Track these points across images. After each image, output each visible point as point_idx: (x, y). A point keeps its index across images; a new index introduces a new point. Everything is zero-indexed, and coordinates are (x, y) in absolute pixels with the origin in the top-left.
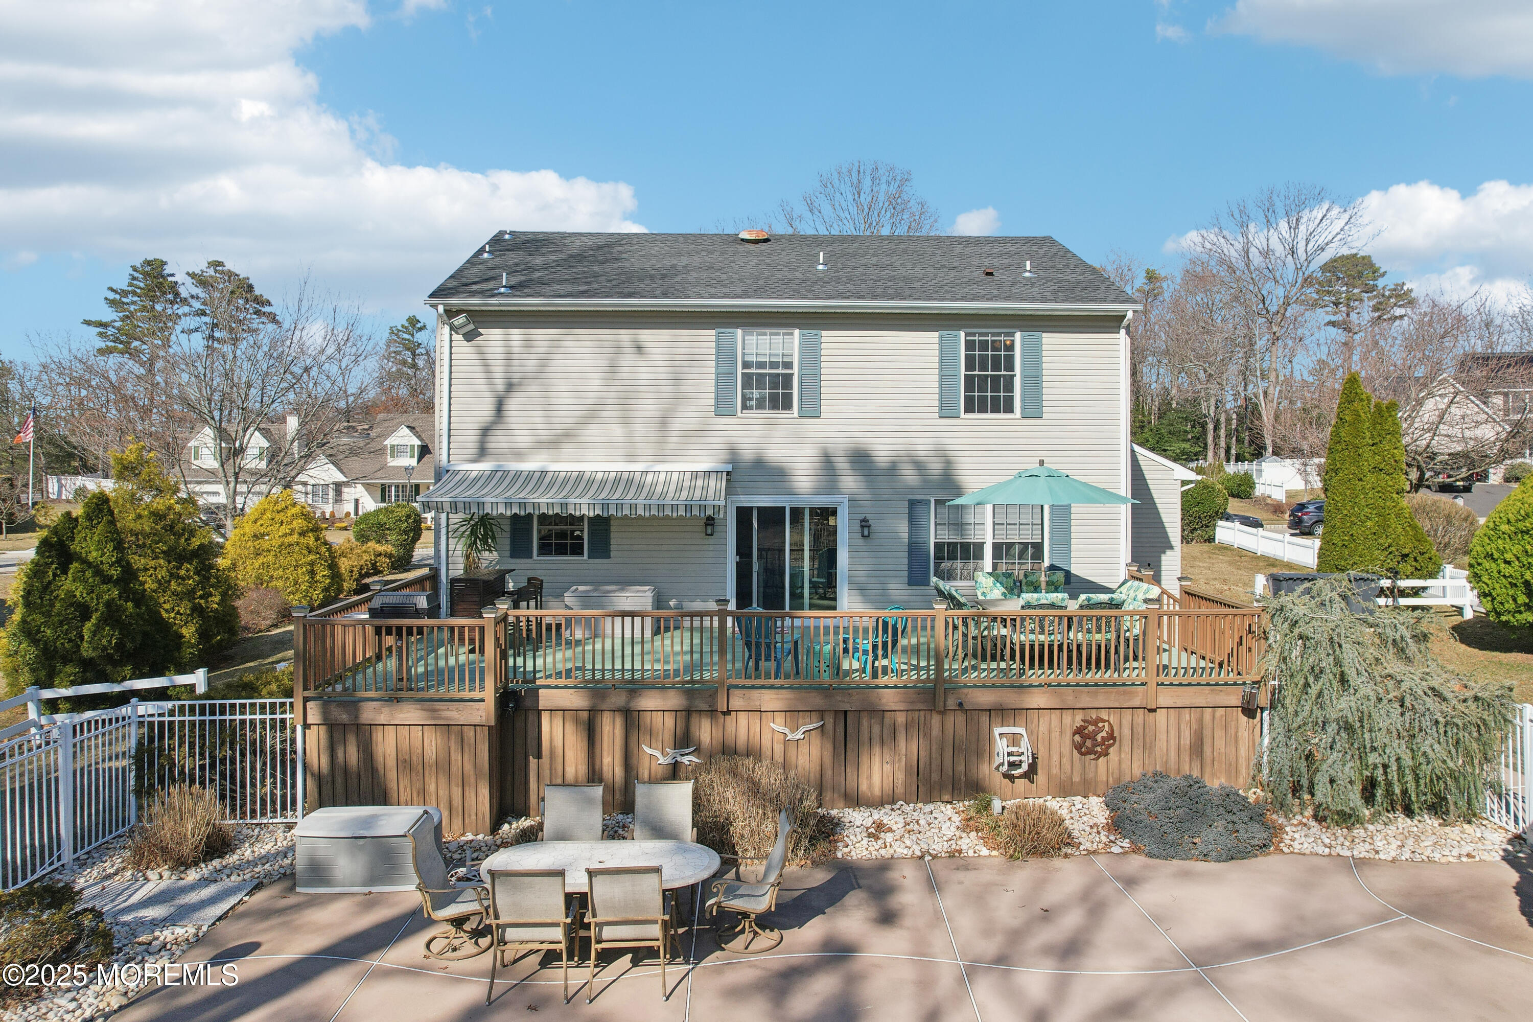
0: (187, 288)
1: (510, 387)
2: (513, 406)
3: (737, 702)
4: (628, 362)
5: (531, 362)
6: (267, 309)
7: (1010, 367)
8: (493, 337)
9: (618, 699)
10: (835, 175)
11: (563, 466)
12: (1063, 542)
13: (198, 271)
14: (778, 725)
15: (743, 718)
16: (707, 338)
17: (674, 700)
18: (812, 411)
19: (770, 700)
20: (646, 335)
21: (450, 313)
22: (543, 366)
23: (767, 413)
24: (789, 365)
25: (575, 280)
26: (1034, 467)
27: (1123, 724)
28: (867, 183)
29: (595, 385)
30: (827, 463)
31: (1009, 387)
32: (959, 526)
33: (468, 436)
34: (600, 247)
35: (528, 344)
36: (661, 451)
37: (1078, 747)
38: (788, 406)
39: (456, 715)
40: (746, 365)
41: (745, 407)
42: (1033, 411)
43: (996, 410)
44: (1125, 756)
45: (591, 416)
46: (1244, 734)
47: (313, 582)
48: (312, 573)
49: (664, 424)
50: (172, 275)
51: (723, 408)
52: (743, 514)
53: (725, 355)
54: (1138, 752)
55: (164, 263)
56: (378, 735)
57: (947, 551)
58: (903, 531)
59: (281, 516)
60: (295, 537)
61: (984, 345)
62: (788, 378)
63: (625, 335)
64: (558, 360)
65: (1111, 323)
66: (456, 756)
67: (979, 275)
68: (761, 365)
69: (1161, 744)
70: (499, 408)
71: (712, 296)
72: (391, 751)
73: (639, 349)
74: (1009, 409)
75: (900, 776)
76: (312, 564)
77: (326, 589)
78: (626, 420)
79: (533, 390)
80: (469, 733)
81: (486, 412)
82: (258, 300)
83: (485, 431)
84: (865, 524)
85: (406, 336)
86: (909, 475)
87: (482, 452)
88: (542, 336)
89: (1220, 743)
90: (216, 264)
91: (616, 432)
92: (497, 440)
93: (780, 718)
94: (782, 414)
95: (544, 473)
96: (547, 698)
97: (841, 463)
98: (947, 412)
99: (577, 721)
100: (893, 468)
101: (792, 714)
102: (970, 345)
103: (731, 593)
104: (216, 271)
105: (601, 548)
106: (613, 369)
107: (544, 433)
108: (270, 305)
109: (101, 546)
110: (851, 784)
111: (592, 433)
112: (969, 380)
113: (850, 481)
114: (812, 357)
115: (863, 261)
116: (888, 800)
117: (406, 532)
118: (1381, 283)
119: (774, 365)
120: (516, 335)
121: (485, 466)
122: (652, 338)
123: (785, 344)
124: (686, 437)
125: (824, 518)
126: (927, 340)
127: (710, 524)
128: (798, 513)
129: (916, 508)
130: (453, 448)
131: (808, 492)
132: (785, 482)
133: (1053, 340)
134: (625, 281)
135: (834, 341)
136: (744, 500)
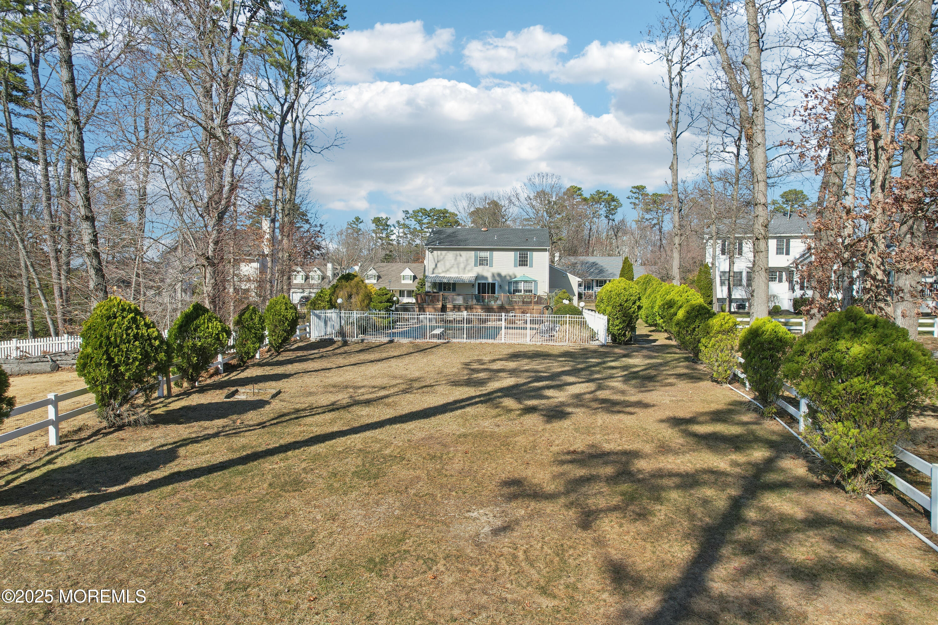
1: (438, 262)
2: (439, 265)
3: (473, 307)
4: (459, 257)
5: (442, 257)
7: (527, 258)
8: (435, 252)
9: (458, 306)
11: (448, 275)
12: (536, 289)
15: (474, 309)
16: (473, 253)
18: (491, 266)
19: (478, 307)
21: (429, 248)
22: (444, 258)
23: (483, 266)
24: (487, 258)
25: (449, 242)
26: (523, 275)
27: (529, 311)
29: (453, 261)
30: (493, 276)
31: (527, 262)
32: (517, 286)
33: (431, 270)
34: (453, 233)
35: (441, 254)
36: (464, 273)
38: (487, 265)
40: (480, 258)
41: (480, 265)
42: (531, 266)
43: (524, 266)
45: (452, 267)
49: (465, 268)
51: (476, 265)
52: (479, 284)
53: (476, 257)
56: (426, 309)
57: (516, 291)
58: (507, 287)
61: (522, 254)
62: (487, 260)
63: (458, 252)
64: (446, 257)
65: (545, 250)
67: (525, 240)
68: (483, 258)
70: (436, 265)
71: (474, 246)
73: (461, 255)
74: (527, 266)
78: (458, 267)
79: (442, 262)
80: (438, 309)
81: (434, 266)
83: (434, 269)
84: (500, 285)
85: (355, 226)
86: (508, 278)
87: (433, 273)
88: (444, 253)
91: (457, 270)
92: (436, 271)
93: (479, 309)
94: (486, 267)
95: (444, 276)
97: (496, 276)
98: (515, 266)
99: (451, 309)
100: (505, 276)
101: (482, 309)
102: (520, 254)
103: (477, 294)
105: (454, 290)
106: (456, 258)
107: (444, 270)
111: (452, 270)
112: (519, 261)
113: (497, 278)
114: (491, 256)
115: (505, 236)
119: (485, 258)
120: (439, 252)
121: (434, 275)
122: (463, 253)
123: (486, 254)
124: (469, 271)
125: (493, 285)
126: (512, 253)
127: (473, 285)
128: (489, 284)
129: (510, 283)
130: (429, 273)
131: (490, 281)
132: (486, 278)
133: (535, 253)
134: (459, 242)
135: (495, 253)
136: (479, 282)
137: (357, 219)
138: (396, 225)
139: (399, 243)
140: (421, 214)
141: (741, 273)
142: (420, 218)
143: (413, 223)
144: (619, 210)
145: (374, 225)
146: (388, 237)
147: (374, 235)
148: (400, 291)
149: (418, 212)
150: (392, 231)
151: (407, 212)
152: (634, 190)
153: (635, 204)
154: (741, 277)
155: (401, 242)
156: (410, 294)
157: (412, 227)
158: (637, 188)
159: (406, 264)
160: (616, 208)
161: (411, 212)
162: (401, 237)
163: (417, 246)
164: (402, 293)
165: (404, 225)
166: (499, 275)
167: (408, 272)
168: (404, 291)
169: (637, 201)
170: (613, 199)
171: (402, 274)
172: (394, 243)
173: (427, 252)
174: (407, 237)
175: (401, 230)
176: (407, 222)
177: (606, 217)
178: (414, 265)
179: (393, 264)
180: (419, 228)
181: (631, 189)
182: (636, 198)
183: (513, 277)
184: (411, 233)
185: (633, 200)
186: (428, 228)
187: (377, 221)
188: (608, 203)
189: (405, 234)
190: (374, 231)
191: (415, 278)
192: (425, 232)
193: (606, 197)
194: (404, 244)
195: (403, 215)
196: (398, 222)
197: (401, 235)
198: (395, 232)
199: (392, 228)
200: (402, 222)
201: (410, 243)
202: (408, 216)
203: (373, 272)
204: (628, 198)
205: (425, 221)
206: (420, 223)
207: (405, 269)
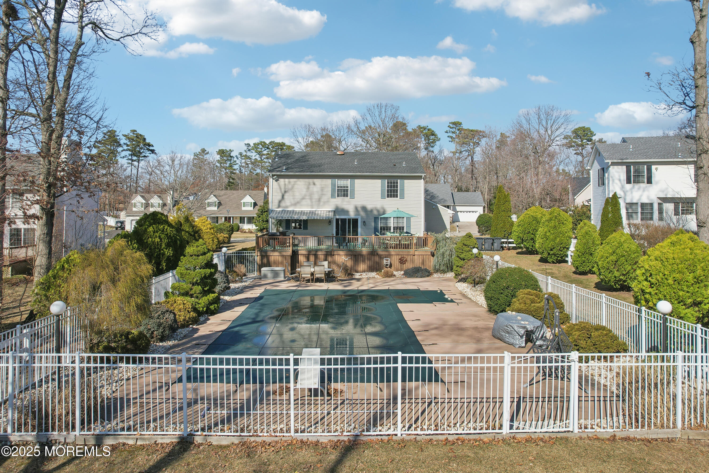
0: (123, 141)
1: (285, 192)
2: (286, 196)
3: (335, 253)
4: (312, 186)
5: (290, 186)
6: (151, 148)
7: (397, 187)
8: (282, 181)
9: (314, 253)
10: (372, 107)
11: (297, 209)
12: (409, 226)
13: (127, 134)
14: (343, 257)
15: (336, 256)
16: (329, 181)
17: (324, 253)
18: (353, 197)
19: (341, 253)
20: (316, 180)
21: (273, 176)
22: (293, 187)
23: (343, 198)
24: (347, 187)
25: (299, 168)
26: (396, 210)
27: (409, 258)
28: (383, 110)
29: (304, 191)
30: (356, 208)
31: (397, 192)
32: (386, 224)
33: (276, 203)
34: (303, 157)
35: (289, 183)
36: (318, 206)
37: (400, 262)
38: (347, 196)
39: (284, 254)
40: (338, 187)
41: (338, 196)
42: (402, 197)
43: (394, 197)
44: (409, 264)
45: (303, 198)
46: (432, 260)
47: (213, 243)
48: (213, 240)
49: (319, 200)
50: (118, 136)
51: (333, 196)
52: (337, 220)
53: (333, 185)
54: (411, 263)
55: (115, 131)
56: (270, 258)
57: (383, 229)
58: (373, 224)
59: (204, 224)
60: (209, 230)
61: (391, 183)
62: (347, 190)
63: (311, 180)
64: (296, 186)
65: (420, 178)
66: (284, 261)
67: (392, 165)
68: (341, 187)
69: (416, 262)
70: (283, 197)
71: (331, 172)
72: (273, 260)
73: (314, 184)
74: (397, 197)
75: (366, 267)
76: (213, 238)
77: (216, 245)
78: (311, 199)
79: (291, 192)
80: (287, 257)
81: (280, 197)
82: (149, 145)
83: (280, 202)
84: (364, 222)
85: (201, 157)
86: (375, 212)
87: (279, 206)
88: (292, 180)
89: (427, 262)
90: (134, 131)
91: (309, 202)
92: (283, 204)
93: (343, 256)
94: (346, 198)
95: (293, 211)
96: (300, 252)
97: (359, 209)
98: (383, 197)
99: (306, 257)
100: (372, 211)
101: (346, 255)
102: (388, 183)
103: (334, 233)
104: (133, 134)
105: (306, 228)
106: (308, 188)
107: (293, 202)
108: (153, 146)
109: (189, 228)
110: (357, 268)
111: (304, 202)
112: (388, 191)
113: (362, 213)
114: (353, 185)
115: (366, 161)
116: (364, 271)
117: (229, 231)
118: (594, 138)
119: (344, 187)
120: (287, 180)
121: (280, 209)
122: (317, 181)
123: (347, 183)
124: (325, 203)
125: (355, 221)
126: (379, 181)
127: (330, 222)
128: (349, 220)
129: (376, 219)
130: (273, 205)
131: (352, 215)
132: (346, 212)
133: (406, 182)
134: (310, 168)
135: (358, 182)
136: (338, 217)
137: (203, 151)
138: (239, 156)
139: (241, 172)
140: (261, 147)
141: (651, 204)
142: (260, 150)
143: (254, 155)
144: (437, 143)
145: (219, 156)
146: (231, 166)
147: (218, 165)
148: (241, 218)
149: (258, 144)
150: (235, 161)
151: (249, 145)
152: (451, 126)
153: (451, 137)
154: (652, 209)
155: (243, 171)
156: (250, 220)
157: (253, 158)
158: (454, 123)
159: (246, 192)
160: (434, 142)
161: (252, 145)
162: (243, 167)
163: (257, 174)
164: (242, 220)
165: (246, 156)
166: (364, 208)
167: (248, 199)
168: (244, 218)
169: (454, 135)
170: (433, 134)
171: (242, 201)
172: (238, 172)
173: (271, 180)
174: (248, 167)
175: (243, 161)
176: (249, 154)
177: (426, 149)
178: (254, 192)
179: (234, 192)
180: (259, 159)
181: (448, 124)
182: (453, 132)
183: (381, 211)
184: (252, 163)
185: (451, 134)
186: (267, 158)
187: (222, 152)
188: (427, 137)
189: (247, 164)
190: (218, 161)
191: (255, 204)
192: (265, 162)
193: (426, 131)
194: (246, 173)
195: (245, 148)
196: (241, 154)
197: (243, 164)
198: (237, 162)
199: (235, 159)
200: (244, 154)
201: (251, 172)
202: (250, 148)
203: (213, 199)
204: (446, 132)
205: (265, 152)
206: (260, 154)
207: (245, 196)
